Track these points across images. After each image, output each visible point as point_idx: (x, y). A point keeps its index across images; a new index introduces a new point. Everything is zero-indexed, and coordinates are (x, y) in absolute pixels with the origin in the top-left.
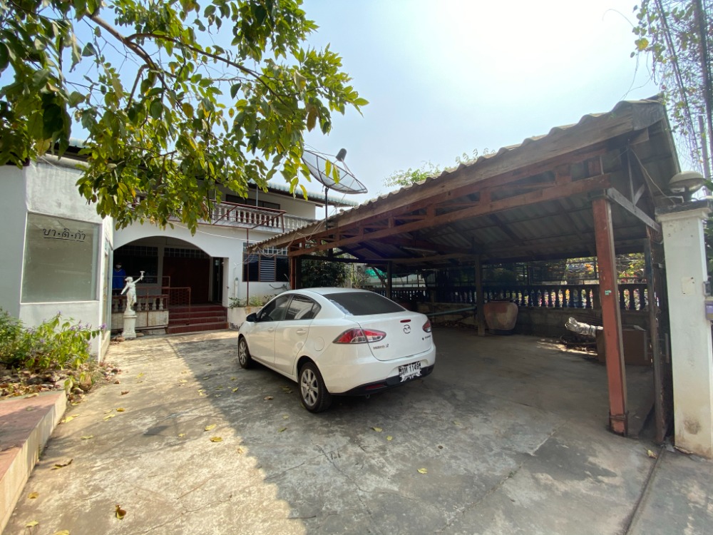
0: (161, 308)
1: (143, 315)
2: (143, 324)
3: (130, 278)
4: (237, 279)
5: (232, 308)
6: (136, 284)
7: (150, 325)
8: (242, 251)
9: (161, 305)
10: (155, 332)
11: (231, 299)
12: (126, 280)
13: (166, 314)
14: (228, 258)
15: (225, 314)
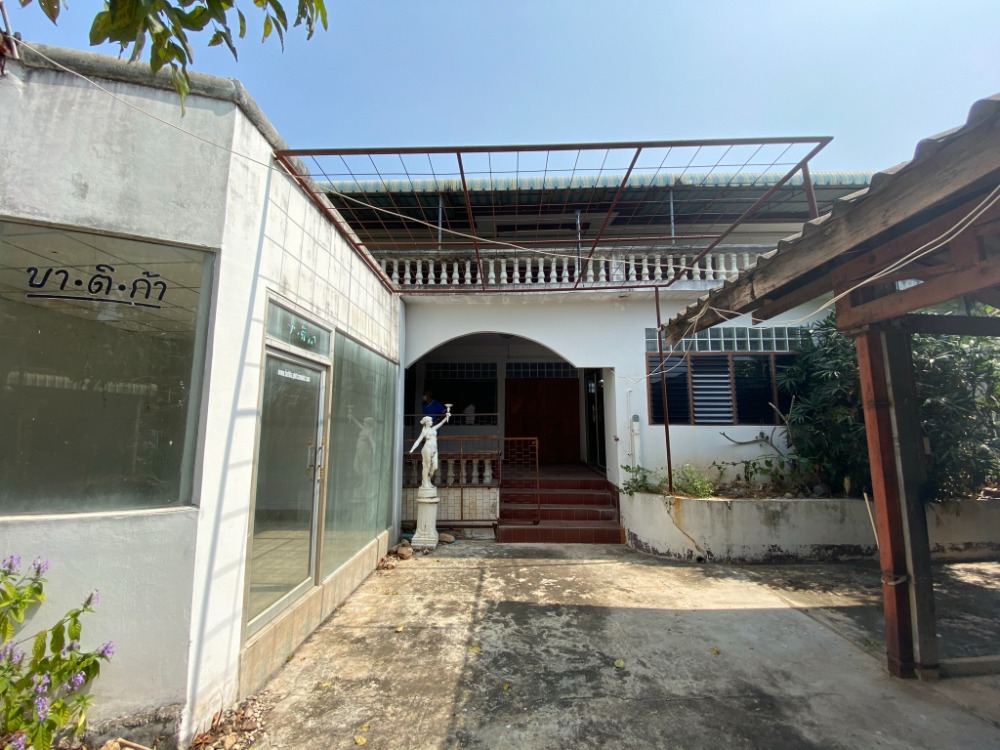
0: (488, 480)
1: (454, 495)
2: (454, 514)
3: (428, 419)
4: (636, 418)
5: (631, 494)
6: (438, 430)
7: (466, 517)
8: (642, 349)
9: (488, 473)
10: (475, 533)
11: (627, 468)
12: (422, 422)
13: (494, 495)
14: (612, 369)
15: (616, 503)
